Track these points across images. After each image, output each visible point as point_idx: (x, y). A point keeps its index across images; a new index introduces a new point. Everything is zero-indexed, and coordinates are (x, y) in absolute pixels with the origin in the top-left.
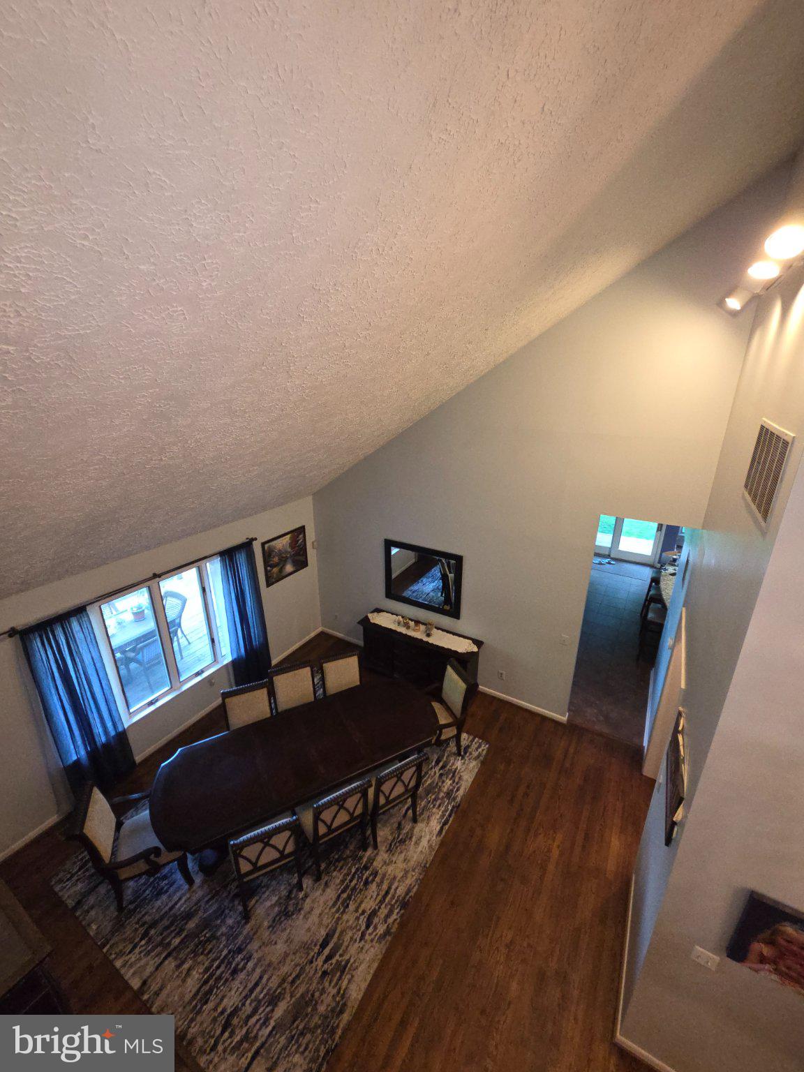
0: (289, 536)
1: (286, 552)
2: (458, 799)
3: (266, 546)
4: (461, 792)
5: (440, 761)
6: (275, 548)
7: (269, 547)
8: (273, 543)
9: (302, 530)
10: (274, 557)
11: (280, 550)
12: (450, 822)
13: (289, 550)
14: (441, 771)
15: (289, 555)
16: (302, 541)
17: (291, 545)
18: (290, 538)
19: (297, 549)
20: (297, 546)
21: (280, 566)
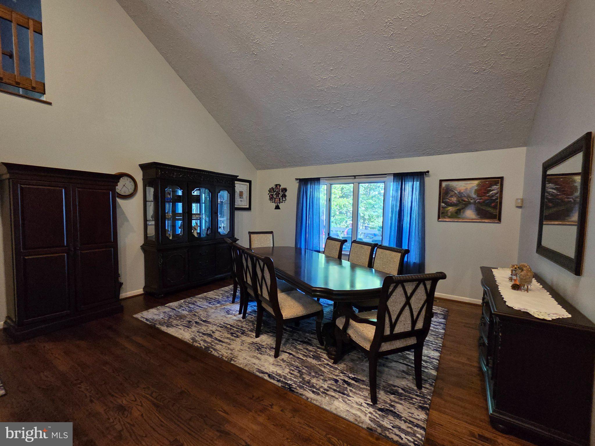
0: (476, 182)
1: (469, 197)
2: (301, 391)
3: (444, 184)
4: (310, 395)
5: (356, 381)
6: (455, 189)
7: (447, 187)
8: (454, 183)
9: (499, 180)
10: (452, 196)
11: (460, 193)
12: (272, 381)
13: (474, 196)
14: (340, 381)
15: (472, 201)
16: (497, 193)
17: (477, 192)
18: (478, 185)
19: (487, 198)
20: (488, 195)
21: (458, 208)
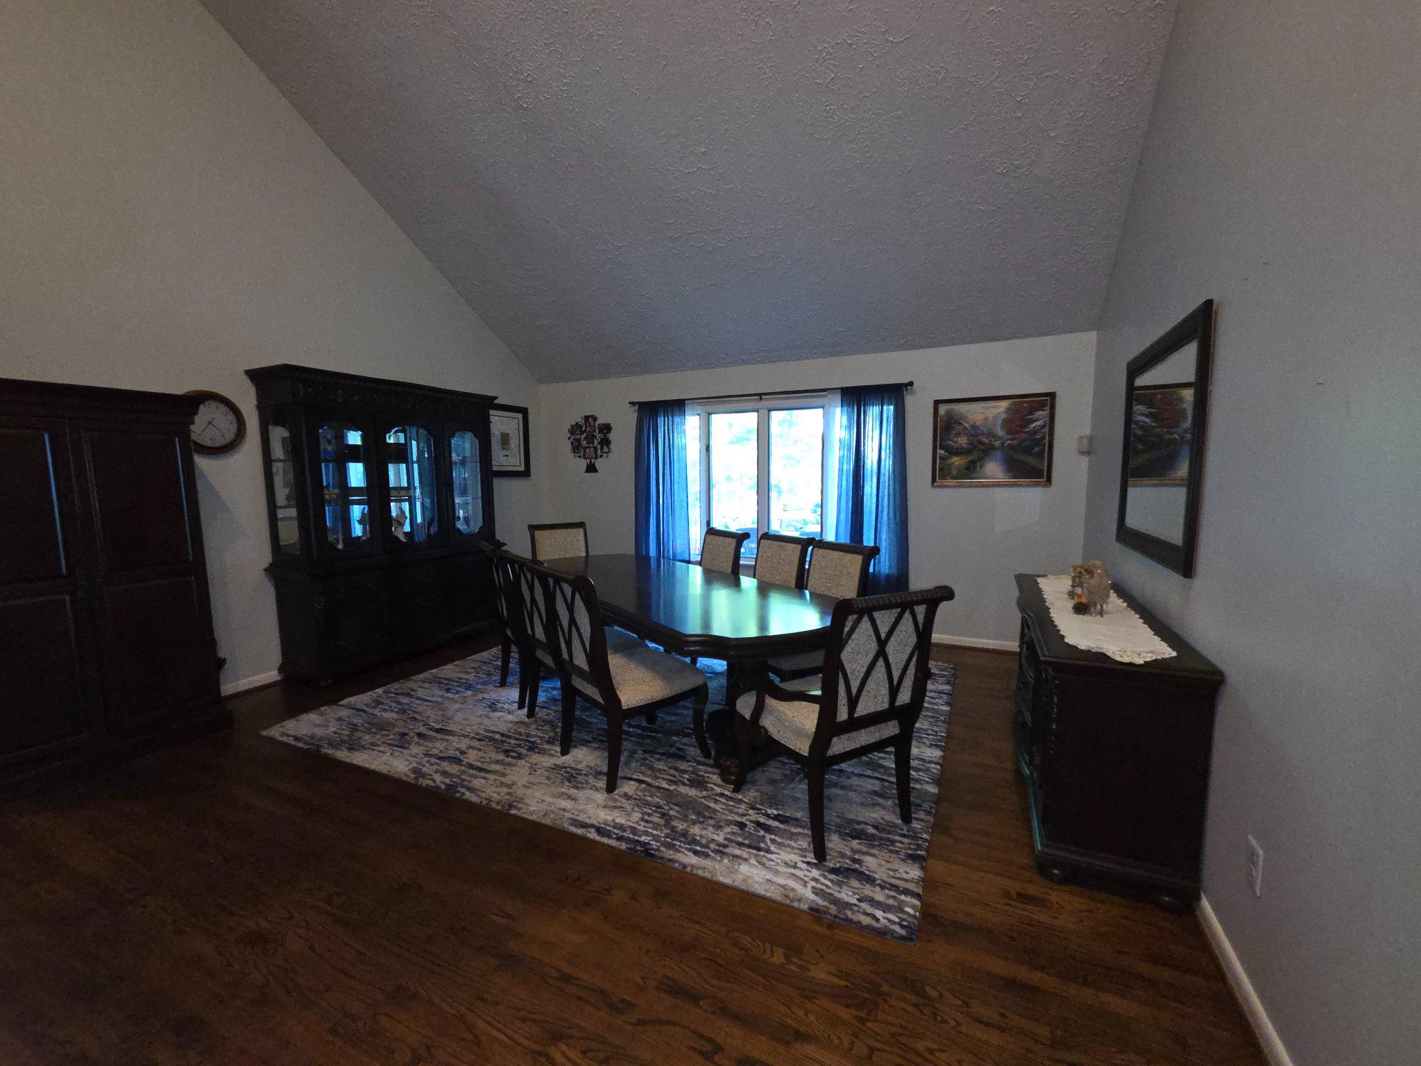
0: (1004, 404)
1: (991, 434)
2: (669, 854)
3: (943, 409)
4: (690, 859)
6: (965, 418)
7: (949, 414)
8: (962, 408)
9: (1048, 400)
10: (958, 434)
11: (974, 427)
13: (1001, 433)
14: (750, 825)
15: (997, 444)
16: (1043, 426)
17: (1007, 424)
18: (1008, 410)
19: (1024, 436)
20: (1027, 430)
21: (971, 458)
